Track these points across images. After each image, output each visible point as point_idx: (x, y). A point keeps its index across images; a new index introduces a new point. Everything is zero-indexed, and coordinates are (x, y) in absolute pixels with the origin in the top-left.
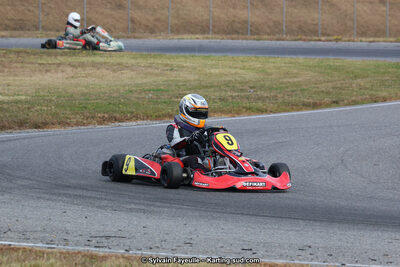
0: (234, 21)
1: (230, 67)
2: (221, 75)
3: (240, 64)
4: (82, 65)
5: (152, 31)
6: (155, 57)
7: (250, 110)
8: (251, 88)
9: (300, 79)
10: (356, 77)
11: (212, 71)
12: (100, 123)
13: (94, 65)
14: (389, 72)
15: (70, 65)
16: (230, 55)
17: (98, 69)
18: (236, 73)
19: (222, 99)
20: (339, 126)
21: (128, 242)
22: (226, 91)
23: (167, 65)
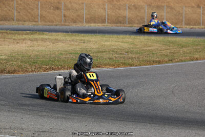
0: (119, 17)
1: (115, 41)
2: (111, 45)
3: (121, 40)
4: (36, 40)
5: (75, 22)
6: (75, 36)
7: (125, 64)
8: (126, 52)
9: (152, 48)
10: (182, 47)
11: (106, 43)
12: (44, 71)
13: (43, 40)
14: (200, 45)
15: (30, 40)
16: (115, 36)
17: (45, 42)
18: (118, 45)
19: (110, 59)
20: (172, 73)
21: (55, 135)
22: (113, 54)
23: (82, 40)
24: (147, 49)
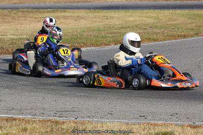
1: (139, 16)
2: (135, 21)
3: (145, 15)
6: (98, 12)
7: (149, 40)
8: (150, 27)
9: (177, 22)
11: (129, 19)
13: (65, 17)
16: (139, 11)
17: (67, 19)
18: (142, 20)
20: (198, 47)
21: (77, 114)
23: (104, 16)
24: (172, 23)
